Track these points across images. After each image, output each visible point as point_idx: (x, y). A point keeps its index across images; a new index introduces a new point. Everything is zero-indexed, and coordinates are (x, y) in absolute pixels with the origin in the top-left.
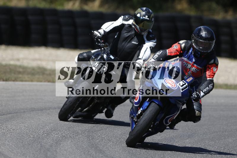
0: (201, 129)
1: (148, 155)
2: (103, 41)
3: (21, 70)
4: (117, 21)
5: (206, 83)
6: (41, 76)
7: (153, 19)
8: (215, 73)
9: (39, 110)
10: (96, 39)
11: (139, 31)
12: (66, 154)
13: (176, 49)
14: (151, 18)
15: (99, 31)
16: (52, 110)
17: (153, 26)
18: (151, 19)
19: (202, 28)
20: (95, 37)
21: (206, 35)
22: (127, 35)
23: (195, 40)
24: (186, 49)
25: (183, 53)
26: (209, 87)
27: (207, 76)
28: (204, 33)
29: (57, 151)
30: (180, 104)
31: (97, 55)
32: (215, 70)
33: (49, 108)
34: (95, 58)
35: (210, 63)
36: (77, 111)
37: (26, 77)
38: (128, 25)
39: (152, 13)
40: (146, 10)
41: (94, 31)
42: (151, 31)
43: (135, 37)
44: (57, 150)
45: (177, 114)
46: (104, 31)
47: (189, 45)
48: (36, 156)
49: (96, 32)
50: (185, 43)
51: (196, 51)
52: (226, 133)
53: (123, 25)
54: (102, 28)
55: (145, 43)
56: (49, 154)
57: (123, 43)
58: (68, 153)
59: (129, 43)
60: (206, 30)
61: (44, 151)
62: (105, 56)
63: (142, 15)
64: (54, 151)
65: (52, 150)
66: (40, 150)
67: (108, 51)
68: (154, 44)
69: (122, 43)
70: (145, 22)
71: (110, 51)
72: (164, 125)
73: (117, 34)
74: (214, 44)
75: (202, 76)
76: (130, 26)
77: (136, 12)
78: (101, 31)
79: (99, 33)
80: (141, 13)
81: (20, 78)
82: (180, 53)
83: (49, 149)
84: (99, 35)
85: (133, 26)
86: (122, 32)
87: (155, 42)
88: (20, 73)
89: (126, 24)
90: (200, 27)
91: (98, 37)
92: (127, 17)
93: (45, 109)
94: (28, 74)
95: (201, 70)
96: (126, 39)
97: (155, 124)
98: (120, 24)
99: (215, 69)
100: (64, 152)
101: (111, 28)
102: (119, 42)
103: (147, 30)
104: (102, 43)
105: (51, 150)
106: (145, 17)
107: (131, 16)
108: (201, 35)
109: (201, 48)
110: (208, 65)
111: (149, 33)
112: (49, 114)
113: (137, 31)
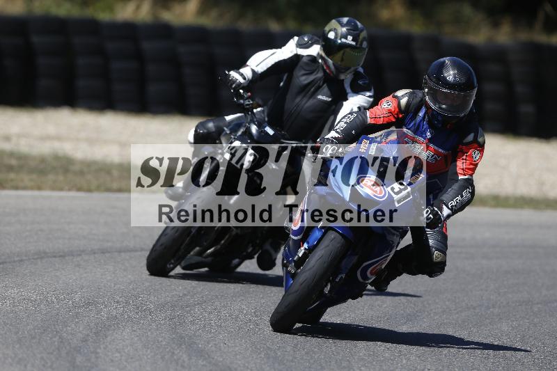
0: (437, 301)
1: (312, 361)
2: (249, 94)
3: (14, 162)
4: (283, 48)
5: (456, 187)
6: (61, 178)
7: (365, 44)
8: (476, 165)
9: (55, 257)
10: (234, 89)
11: (332, 72)
12: (121, 360)
13: (389, 110)
14: (360, 40)
15: (242, 70)
16: (86, 257)
17: (365, 59)
18: (359, 43)
19: (447, 62)
20: (232, 85)
21: (455, 77)
22: (305, 80)
23: (430, 89)
24: (412, 108)
25: (404, 118)
26: (462, 196)
27: (459, 171)
28: (451, 72)
29: (97, 353)
30: (394, 234)
31: (235, 126)
32: (478, 157)
33: (81, 252)
34: (231, 133)
35: (464, 141)
36: (192, 253)
37: (26, 178)
38: (309, 58)
39: (362, 31)
40: (348, 23)
41: (229, 72)
42: (361, 70)
43: (323, 85)
44: (98, 350)
45: (388, 256)
46: (253, 71)
47: (418, 99)
48: (49, 364)
49: (233, 74)
50: (410, 95)
51: (432, 115)
52: (496, 311)
53: (297, 58)
54: (248, 63)
55: (346, 99)
56: (79, 359)
57: (298, 100)
58: (123, 358)
59: (310, 98)
60: (455, 65)
61: (67, 353)
62: (254, 129)
63: (339, 35)
64: (92, 353)
65: (86, 351)
66: (59, 350)
67: (264, 118)
68: (369, 101)
69: (295, 98)
70: (348, 50)
71: (268, 116)
72: (359, 282)
73: (285, 78)
74: (474, 98)
75: (448, 171)
76: (313, 59)
77: (327, 29)
78: (247, 72)
79: (242, 75)
80: (337, 31)
81: (12, 180)
82: (397, 119)
83: (80, 347)
84: (241, 80)
85: (320, 61)
86: (294, 73)
87: (370, 97)
88: (10, 168)
89: (303, 56)
90: (442, 60)
91: (240, 86)
92: (306, 39)
93: (71, 254)
94: (32, 171)
95: (445, 157)
96: (304, 89)
97: (337, 280)
98: (290, 55)
99: (476, 155)
100: (115, 355)
101: (269, 65)
102: (289, 97)
103: (353, 69)
104: (247, 98)
105: (84, 351)
106: (346, 39)
107: (316, 38)
108: (445, 78)
109: (444, 106)
110: (461, 146)
111: (357, 75)
112: (79, 266)
113: (328, 71)
